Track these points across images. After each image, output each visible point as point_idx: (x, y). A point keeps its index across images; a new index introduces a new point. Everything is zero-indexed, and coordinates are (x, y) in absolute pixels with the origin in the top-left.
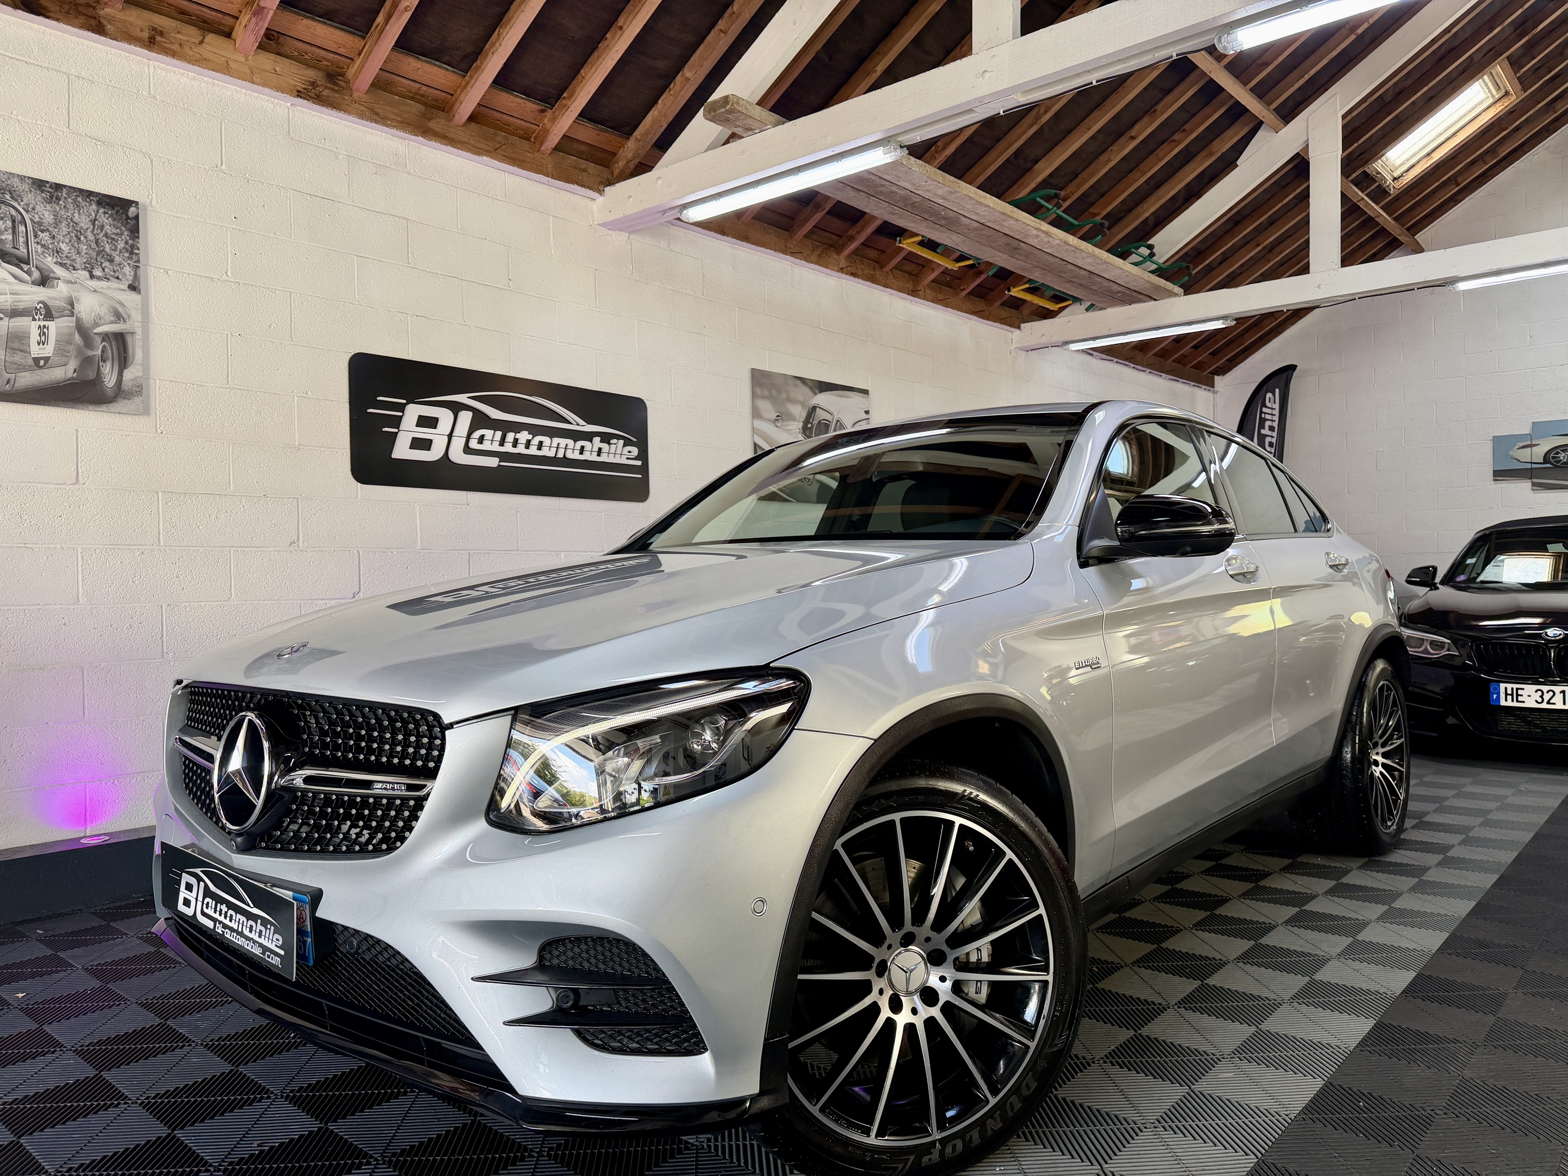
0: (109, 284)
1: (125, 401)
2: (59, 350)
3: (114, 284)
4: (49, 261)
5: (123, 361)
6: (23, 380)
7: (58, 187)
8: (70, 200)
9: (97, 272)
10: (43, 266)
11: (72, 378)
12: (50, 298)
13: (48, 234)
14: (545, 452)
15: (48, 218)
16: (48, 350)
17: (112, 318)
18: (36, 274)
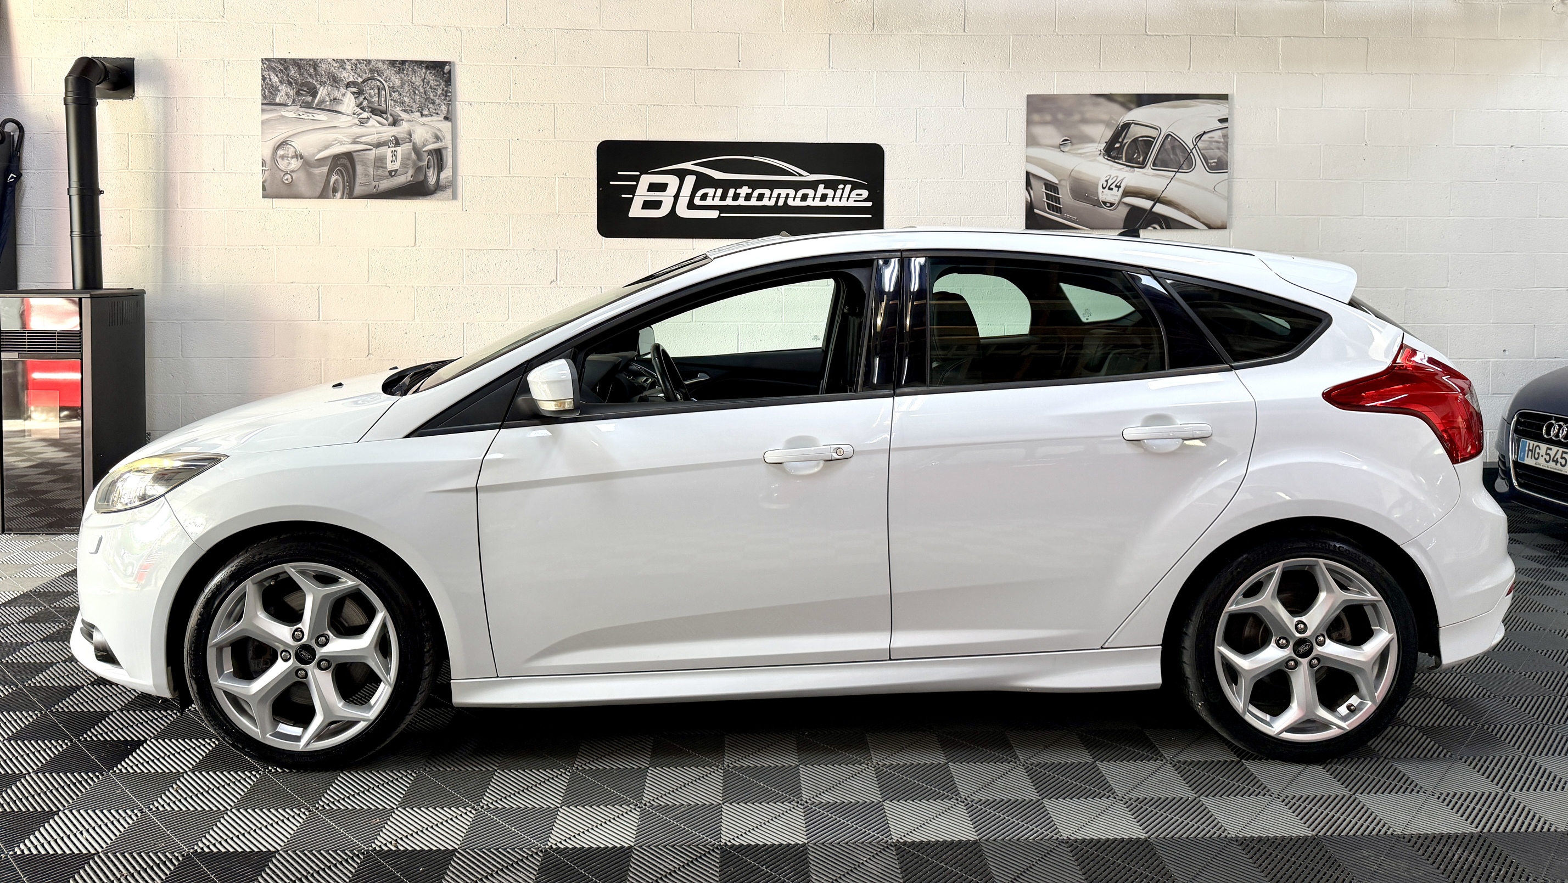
0: (433, 118)
1: (442, 192)
2: (404, 165)
3: (435, 118)
4: (398, 110)
5: (440, 168)
6: (384, 185)
7: (403, 62)
8: (410, 69)
9: (425, 112)
10: (395, 114)
11: (410, 181)
12: (398, 133)
13: (397, 93)
14: (765, 202)
15: (398, 83)
16: (397, 165)
17: (434, 140)
18: (391, 119)
